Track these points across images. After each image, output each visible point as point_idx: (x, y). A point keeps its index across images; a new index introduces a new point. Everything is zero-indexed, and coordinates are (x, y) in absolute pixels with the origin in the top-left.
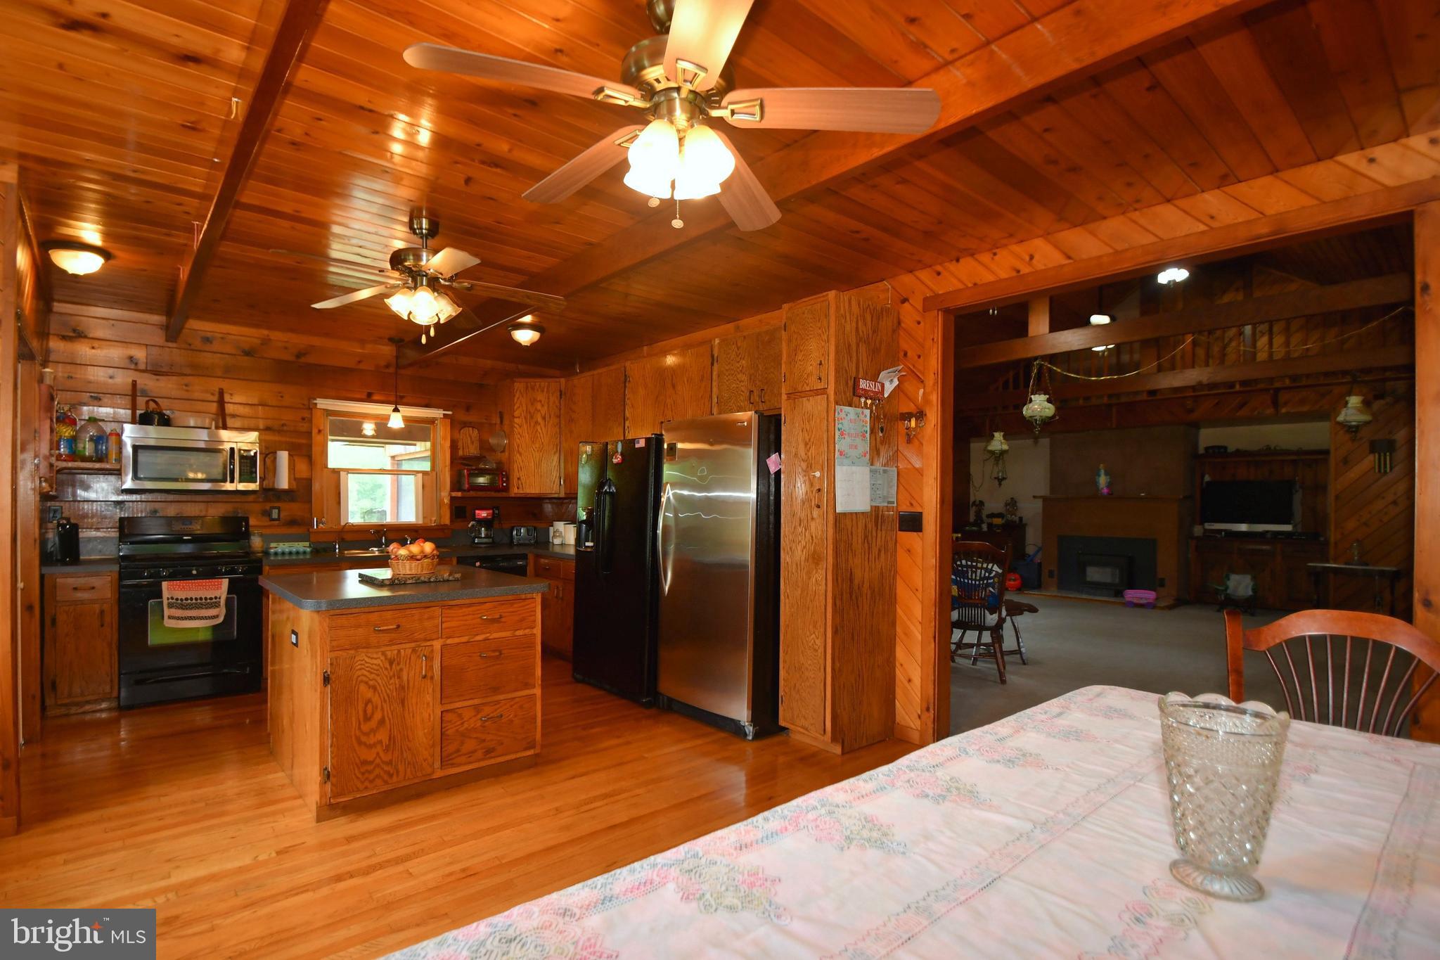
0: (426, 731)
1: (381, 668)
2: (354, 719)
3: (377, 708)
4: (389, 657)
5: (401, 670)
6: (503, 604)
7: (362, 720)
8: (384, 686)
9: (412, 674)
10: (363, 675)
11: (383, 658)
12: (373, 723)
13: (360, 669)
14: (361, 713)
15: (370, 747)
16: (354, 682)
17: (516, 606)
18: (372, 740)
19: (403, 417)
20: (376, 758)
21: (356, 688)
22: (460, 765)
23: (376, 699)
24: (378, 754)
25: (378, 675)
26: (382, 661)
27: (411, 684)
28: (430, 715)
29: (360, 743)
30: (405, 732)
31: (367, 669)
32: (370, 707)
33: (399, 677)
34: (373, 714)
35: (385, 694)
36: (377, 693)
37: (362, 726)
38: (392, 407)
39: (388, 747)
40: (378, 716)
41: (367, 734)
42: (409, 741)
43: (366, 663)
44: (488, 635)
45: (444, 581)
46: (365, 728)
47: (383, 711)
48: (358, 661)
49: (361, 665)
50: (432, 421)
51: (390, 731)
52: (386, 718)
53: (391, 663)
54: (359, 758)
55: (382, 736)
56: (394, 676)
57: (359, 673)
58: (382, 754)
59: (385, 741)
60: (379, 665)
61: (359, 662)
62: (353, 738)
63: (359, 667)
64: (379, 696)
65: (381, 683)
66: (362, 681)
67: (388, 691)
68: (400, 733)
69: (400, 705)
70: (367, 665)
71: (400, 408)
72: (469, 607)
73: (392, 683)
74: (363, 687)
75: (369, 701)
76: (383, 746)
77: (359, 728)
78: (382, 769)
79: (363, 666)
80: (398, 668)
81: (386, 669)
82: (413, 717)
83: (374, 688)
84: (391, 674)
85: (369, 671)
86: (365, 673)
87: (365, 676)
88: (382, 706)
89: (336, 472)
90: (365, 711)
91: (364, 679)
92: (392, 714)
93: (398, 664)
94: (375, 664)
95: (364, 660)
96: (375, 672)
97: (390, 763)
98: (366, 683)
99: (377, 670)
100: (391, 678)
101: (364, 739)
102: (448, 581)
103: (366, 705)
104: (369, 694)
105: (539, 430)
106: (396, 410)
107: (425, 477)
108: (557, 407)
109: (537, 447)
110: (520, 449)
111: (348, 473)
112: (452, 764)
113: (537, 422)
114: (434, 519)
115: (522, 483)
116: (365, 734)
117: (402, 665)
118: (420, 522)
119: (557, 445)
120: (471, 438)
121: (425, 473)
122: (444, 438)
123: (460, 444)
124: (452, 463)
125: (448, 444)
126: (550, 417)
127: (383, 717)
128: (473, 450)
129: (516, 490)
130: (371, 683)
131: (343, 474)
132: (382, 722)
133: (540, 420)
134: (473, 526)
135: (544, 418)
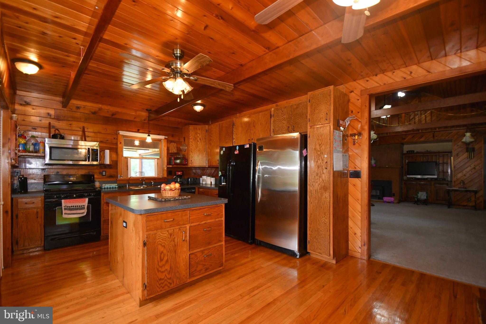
0: (183, 263)
1: (167, 238)
2: (156, 261)
3: (165, 255)
4: (170, 233)
5: (175, 238)
6: (212, 209)
7: (159, 261)
8: (168, 245)
9: (179, 240)
10: (160, 241)
11: (167, 233)
12: (163, 262)
13: (159, 239)
14: (159, 258)
15: (162, 272)
16: (156, 244)
17: (216, 209)
18: (163, 269)
19: (152, 138)
20: (165, 277)
21: (157, 247)
22: (196, 276)
23: (165, 251)
24: (166, 275)
25: (166, 241)
26: (167, 234)
27: (179, 243)
28: (186, 256)
29: (158, 271)
30: (176, 265)
31: (161, 238)
32: (162, 256)
33: (174, 241)
34: (163, 258)
35: (168, 249)
36: (165, 248)
38: (147, 135)
39: (169, 271)
40: (165, 259)
41: (161, 267)
42: (178, 268)
43: (161, 236)
44: (206, 221)
46: (161, 264)
47: (168, 256)
48: (157, 235)
49: (159, 237)
50: (160, 140)
51: (170, 264)
52: (169, 259)
53: (171, 235)
54: (158, 277)
55: (167, 267)
56: (172, 241)
57: (158, 240)
58: (167, 275)
59: (169, 269)
60: (166, 236)
61: (158, 236)
62: (156, 269)
63: (158, 238)
64: (166, 250)
65: (167, 244)
66: (159, 244)
67: (170, 247)
68: (174, 265)
69: (174, 253)
70: (161, 237)
71: (151, 135)
72: (199, 210)
73: (171, 244)
74: (160, 247)
75: (162, 252)
76: (167, 271)
77: (158, 265)
78: (167, 281)
79: (160, 237)
80: (173, 237)
81: (169, 238)
82: (179, 258)
83: (164, 247)
84: (171, 240)
85: (162, 239)
86: (161, 240)
87: (161, 241)
88: (167, 254)
89: (127, 158)
90: (160, 257)
91: (160, 243)
92: (171, 257)
93: (174, 236)
94: (165, 236)
95: (160, 234)
96: (164, 239)
97: (170, 278)
98: (161, 245)
99: (165, 239)
100: (170, 242)
101: (160, 269)
103: (161, 254)
104: (162, 249)
105: (199, 143)
106: (149, 135)
107: (158, 160)
108: (205, 135)
109: (198, 149)
110: (192, 150)
111: (131, 158)
112: (193, 276)
113: (198, 141)
114: (161, 175)
115: (192, 162)
116: (160, 267)
117: (175, 236)
118: (156, 176)
119: (205, 149)
120: (174, 146)
121: (158, 159)
122: (165, 146)
123: (170, 149)
124: (167, 155)
125: (166, 148)
126: (203, 139)
127: (168, 259)
128: (175, 151)
129: (190, 165)
130: (163, 244)
131: (129, 159)
132: (167, 261)
133: (199, 140)
134: (175, 177)
135: (200, 139)
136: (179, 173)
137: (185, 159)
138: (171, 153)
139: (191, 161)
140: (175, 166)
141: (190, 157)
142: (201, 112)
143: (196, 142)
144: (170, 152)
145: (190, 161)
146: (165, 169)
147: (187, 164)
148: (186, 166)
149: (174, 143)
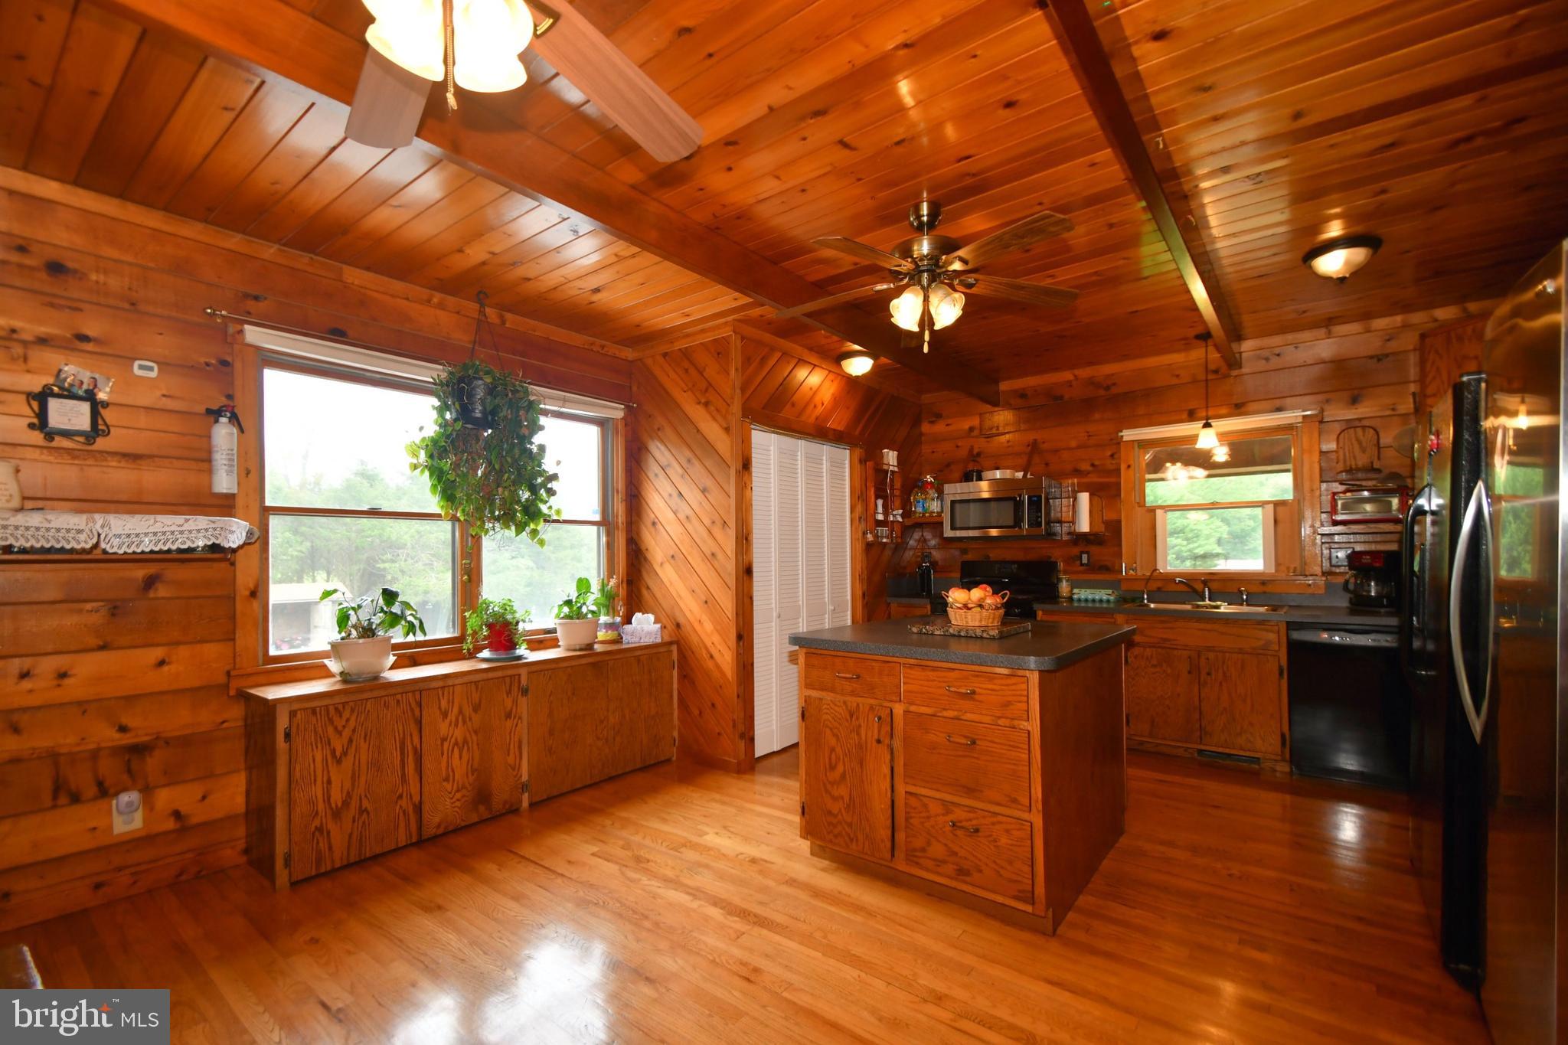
0: (880, 808)
1: (843, 718)
2: (822, 763)
3: (839, 759)
4: (849, 708)
5: (860, 726)
6: (977, 676)
7: (828, 766)
8: (845, 738)
9: (869, 734)
10: (829, 721)
11: (844, 708)
12: (836, 775)
13: (827, 714)
14: (827, 760)
15: (834, 798)
16: (822, 725)
18: (836, 791)
20: (838, 813)
21: (824, 732)
22: (927, 870)
23: (839, 750)
24: (840, 809)
25: (840, 725)
27: (869, 745)
28: (887, 790)
29: (826, 790)
30: (864, 799)
31: (831, 715)
32: (834, 756)
33: (858, 734)
34: (836, 764)
35: (846, 747)
36: (839, 742)
37: (828, 774)
39: (848, 805)
40: (840, 769)
41: (832, 784)
42: (867, 809)
43: (832, 708)
45: (977, 637)
46: (831, 777)
47: (844, 766)
51: (851, 790)
52: (848, 775)
53: (851, 716)
54: (826, 805)
55: (843, 791)
56: (854, 730)
58: (843, 811)
59: (847, 799)
61: (826, 706)
62: (821, 784)
64: (842, 748)
65: (843, 735)
66: (828, 726)
67: (849, 745)
68: (859, 796)
69: (859, 767)
70: (832, 711)
72: (933, 670)
73: (853, 739)
74: (828, 733)
75: (833, 750)
76: (844, 802)
77: (826, 775)
78: (844, 828)
79: (829, 711)
80: (857, 723)
81: (847, 720)
82: (870, 784)
83: (837, 737)
84: (852, 728)
85: (833, 719)
86: (831, 719)
88: (844, 761)
89: (1152, 511)
90: (830, 759)
91: (830, 725)
92: (852, 773)
93: (857, 719)
94: (839, 713)
95: (830, 704)
96: (837, 721)
97: (850, 825)
98: (831, 729)
99: (840, 719)
100: (851, 733)
101: (829, 787)
102: (982, 637)
103: (831, 753)
104: (833, 741)
112: (917, 863)
116: (830, 782)
117: (861, 721)
127: (845, 771)
130: (835, 731)
132: (843, 776)
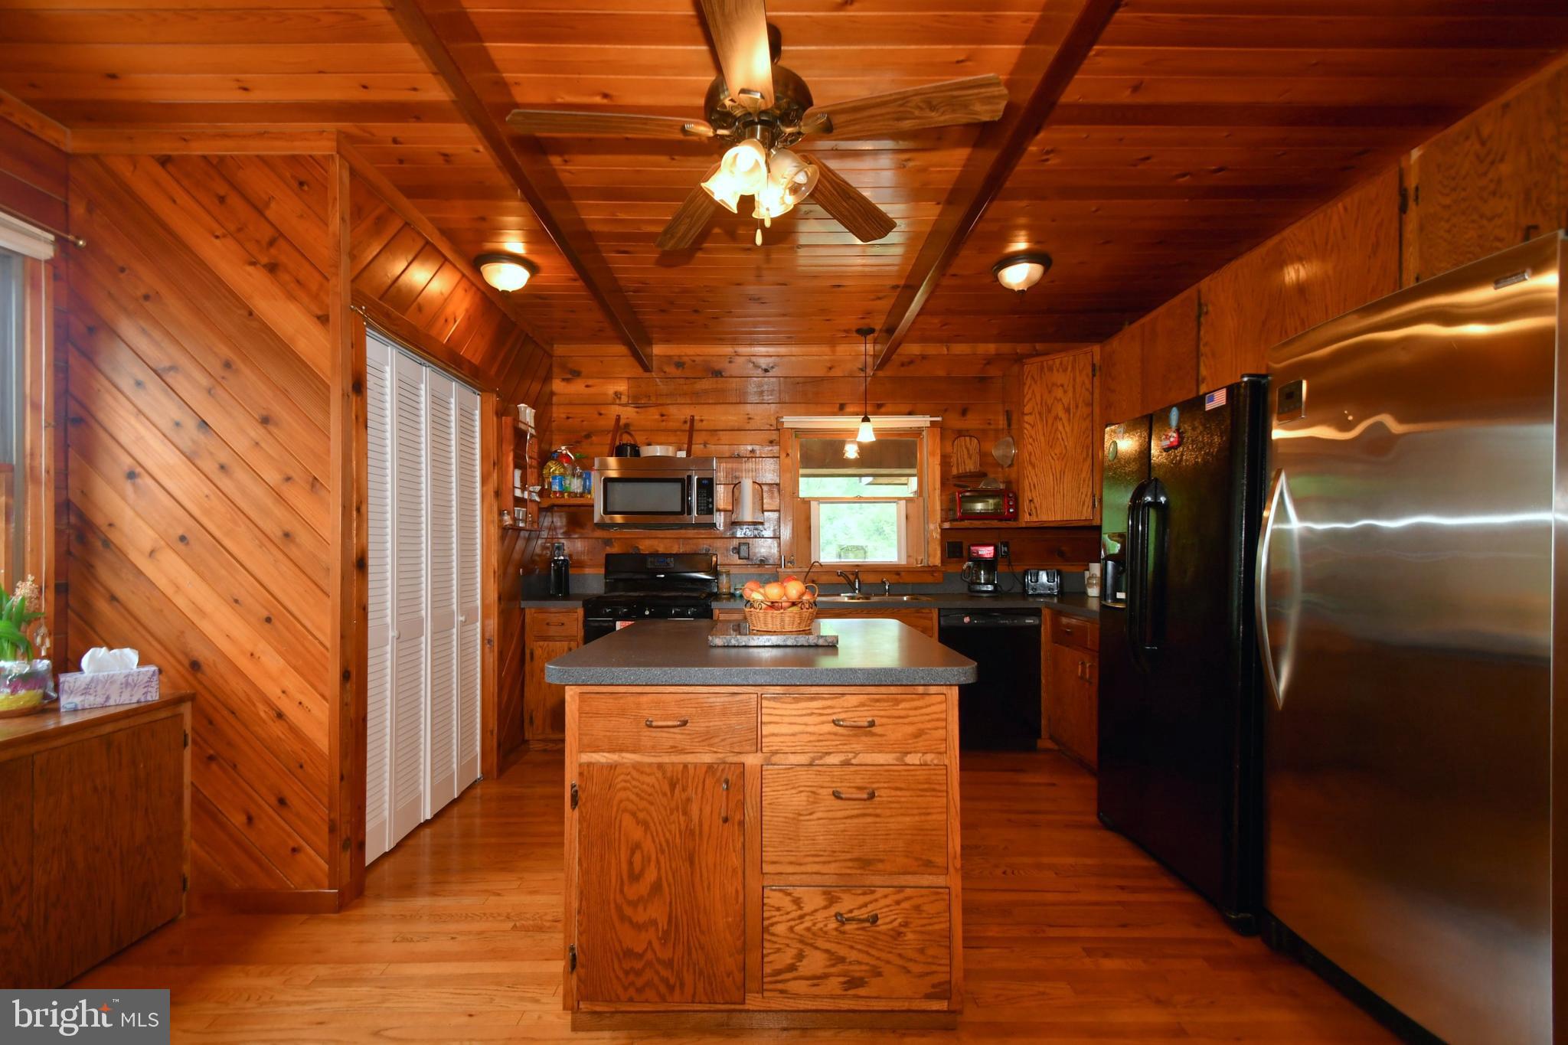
0: (730, 919)
1: (657, 792)
2: (613, 873)
3: (649, 861)
4: (669, 775)
5: (689, 800)
6: (878, 700)
7: (625, 877)
8: (660, 823)
9: (707, 810)
10: (628, 799)
11: (659, 775)
12: (643, 888)
13: (625, 789)
14: (624, 866)
15: (638, 927)
16: (615, 809)
17: (902, 705)
18: (641, 917)
20: (646, 950)
21: (618, 818)
23: (648, 846)
24: (650, 943)
25: (652, 804)
26: (658, 780)
27: (706, 828)
28: (737, 892)
29: (622, 917)
30: (696, 916)
31: (634, 790)
32: (638, 857)
33: (685, 813)
34: (642, 871)
35: (663, 840)
36: (649, 833)
37: (626, 889)
39: (666, 933)
40: (651, 875)
41: (634, 904)
42: (702, 932)
43: (634, 779)
44: (851, 755)
46: (633, 891)
47: (659, 870)
48: (619, 775)
49: (626, 781)
51: (671, 903)
52: (665, 885)
53: (673, 786)
54: (620, 942)
55: (656, 912)
56: (677, 809)
57: (622, 795)
58: (656, 945)
59: (663, 923)
60: (653, 786)
61: (622, 777)
62: (612, 905)
63: (623, 784)
64: (654, 842)
65: (656, 820)
66: (625, 810)
67: (668, 834)
68: (686, 912)
69: (687, 864)
70: (634, 783)
73: (674, 822)
74: (627, 821)
75: (636, 847)
76: (657, 929)
77: (622, 891)
79: (628, 785)
80: (684, 796)
81: (665, 794)
82: (709, 888)
83: (645, 825)
84: (673, 805)
85: (637, 795)
86: (633, 797)
87: (632, 802)
88: (658, 862)
90: (631, 863)
91: (630, 806)
92: (674, 877)
93: (684, 789)
94: (648, 785)
95: (629, 774)
96: (646, 797)
97: (669, 965)
98: (634, 814)
99: (650, 795)
100: (672, 814)
101: (628, 911)
103: (633, 853)
104: (637, 834)
105: (1060, 428)
106: (866, 420)
107: (909, 505)
108: (1087, 390)
109: (1057, 451)
110: (1033, 459)
111: (820, 503)
113: (1056, 418)
114: (920, 558)
115: (1036, 508)
116: (630, 903)
117: (690, 792)
118: (904, 562)
119: (1088, 447)
120: (968, 450)
121: (908, 500)
122: (932, 454)
123: (954, 460)
124: (943, 484)
125: (937, 460)
126: (1077, 407)
127: (659, 879)
128: (971, 466)
129: (1027, 518)
130: (641, 815)
131: (813, 504)
132: (656, 887)
133: (1062, 414)
134: (969, 567)
135: (1067, 410)
136: (987, 552)
137: (1010, 495)
138: (959, 477)
139: (1031, 501)
140: (966, 524)
141: (1027, 488)
142: (1034, 289)
143: (1050, 422)
144: (954, 471)
145: (1026, 503)
146: (937, 535)
147: (1015, 516)
148: (1012, 524)
149: (968, 439)
